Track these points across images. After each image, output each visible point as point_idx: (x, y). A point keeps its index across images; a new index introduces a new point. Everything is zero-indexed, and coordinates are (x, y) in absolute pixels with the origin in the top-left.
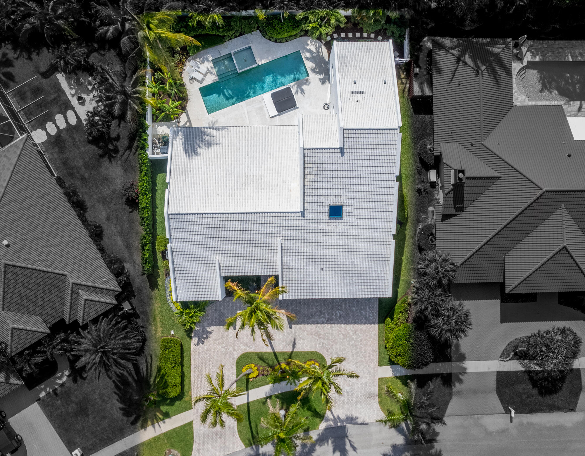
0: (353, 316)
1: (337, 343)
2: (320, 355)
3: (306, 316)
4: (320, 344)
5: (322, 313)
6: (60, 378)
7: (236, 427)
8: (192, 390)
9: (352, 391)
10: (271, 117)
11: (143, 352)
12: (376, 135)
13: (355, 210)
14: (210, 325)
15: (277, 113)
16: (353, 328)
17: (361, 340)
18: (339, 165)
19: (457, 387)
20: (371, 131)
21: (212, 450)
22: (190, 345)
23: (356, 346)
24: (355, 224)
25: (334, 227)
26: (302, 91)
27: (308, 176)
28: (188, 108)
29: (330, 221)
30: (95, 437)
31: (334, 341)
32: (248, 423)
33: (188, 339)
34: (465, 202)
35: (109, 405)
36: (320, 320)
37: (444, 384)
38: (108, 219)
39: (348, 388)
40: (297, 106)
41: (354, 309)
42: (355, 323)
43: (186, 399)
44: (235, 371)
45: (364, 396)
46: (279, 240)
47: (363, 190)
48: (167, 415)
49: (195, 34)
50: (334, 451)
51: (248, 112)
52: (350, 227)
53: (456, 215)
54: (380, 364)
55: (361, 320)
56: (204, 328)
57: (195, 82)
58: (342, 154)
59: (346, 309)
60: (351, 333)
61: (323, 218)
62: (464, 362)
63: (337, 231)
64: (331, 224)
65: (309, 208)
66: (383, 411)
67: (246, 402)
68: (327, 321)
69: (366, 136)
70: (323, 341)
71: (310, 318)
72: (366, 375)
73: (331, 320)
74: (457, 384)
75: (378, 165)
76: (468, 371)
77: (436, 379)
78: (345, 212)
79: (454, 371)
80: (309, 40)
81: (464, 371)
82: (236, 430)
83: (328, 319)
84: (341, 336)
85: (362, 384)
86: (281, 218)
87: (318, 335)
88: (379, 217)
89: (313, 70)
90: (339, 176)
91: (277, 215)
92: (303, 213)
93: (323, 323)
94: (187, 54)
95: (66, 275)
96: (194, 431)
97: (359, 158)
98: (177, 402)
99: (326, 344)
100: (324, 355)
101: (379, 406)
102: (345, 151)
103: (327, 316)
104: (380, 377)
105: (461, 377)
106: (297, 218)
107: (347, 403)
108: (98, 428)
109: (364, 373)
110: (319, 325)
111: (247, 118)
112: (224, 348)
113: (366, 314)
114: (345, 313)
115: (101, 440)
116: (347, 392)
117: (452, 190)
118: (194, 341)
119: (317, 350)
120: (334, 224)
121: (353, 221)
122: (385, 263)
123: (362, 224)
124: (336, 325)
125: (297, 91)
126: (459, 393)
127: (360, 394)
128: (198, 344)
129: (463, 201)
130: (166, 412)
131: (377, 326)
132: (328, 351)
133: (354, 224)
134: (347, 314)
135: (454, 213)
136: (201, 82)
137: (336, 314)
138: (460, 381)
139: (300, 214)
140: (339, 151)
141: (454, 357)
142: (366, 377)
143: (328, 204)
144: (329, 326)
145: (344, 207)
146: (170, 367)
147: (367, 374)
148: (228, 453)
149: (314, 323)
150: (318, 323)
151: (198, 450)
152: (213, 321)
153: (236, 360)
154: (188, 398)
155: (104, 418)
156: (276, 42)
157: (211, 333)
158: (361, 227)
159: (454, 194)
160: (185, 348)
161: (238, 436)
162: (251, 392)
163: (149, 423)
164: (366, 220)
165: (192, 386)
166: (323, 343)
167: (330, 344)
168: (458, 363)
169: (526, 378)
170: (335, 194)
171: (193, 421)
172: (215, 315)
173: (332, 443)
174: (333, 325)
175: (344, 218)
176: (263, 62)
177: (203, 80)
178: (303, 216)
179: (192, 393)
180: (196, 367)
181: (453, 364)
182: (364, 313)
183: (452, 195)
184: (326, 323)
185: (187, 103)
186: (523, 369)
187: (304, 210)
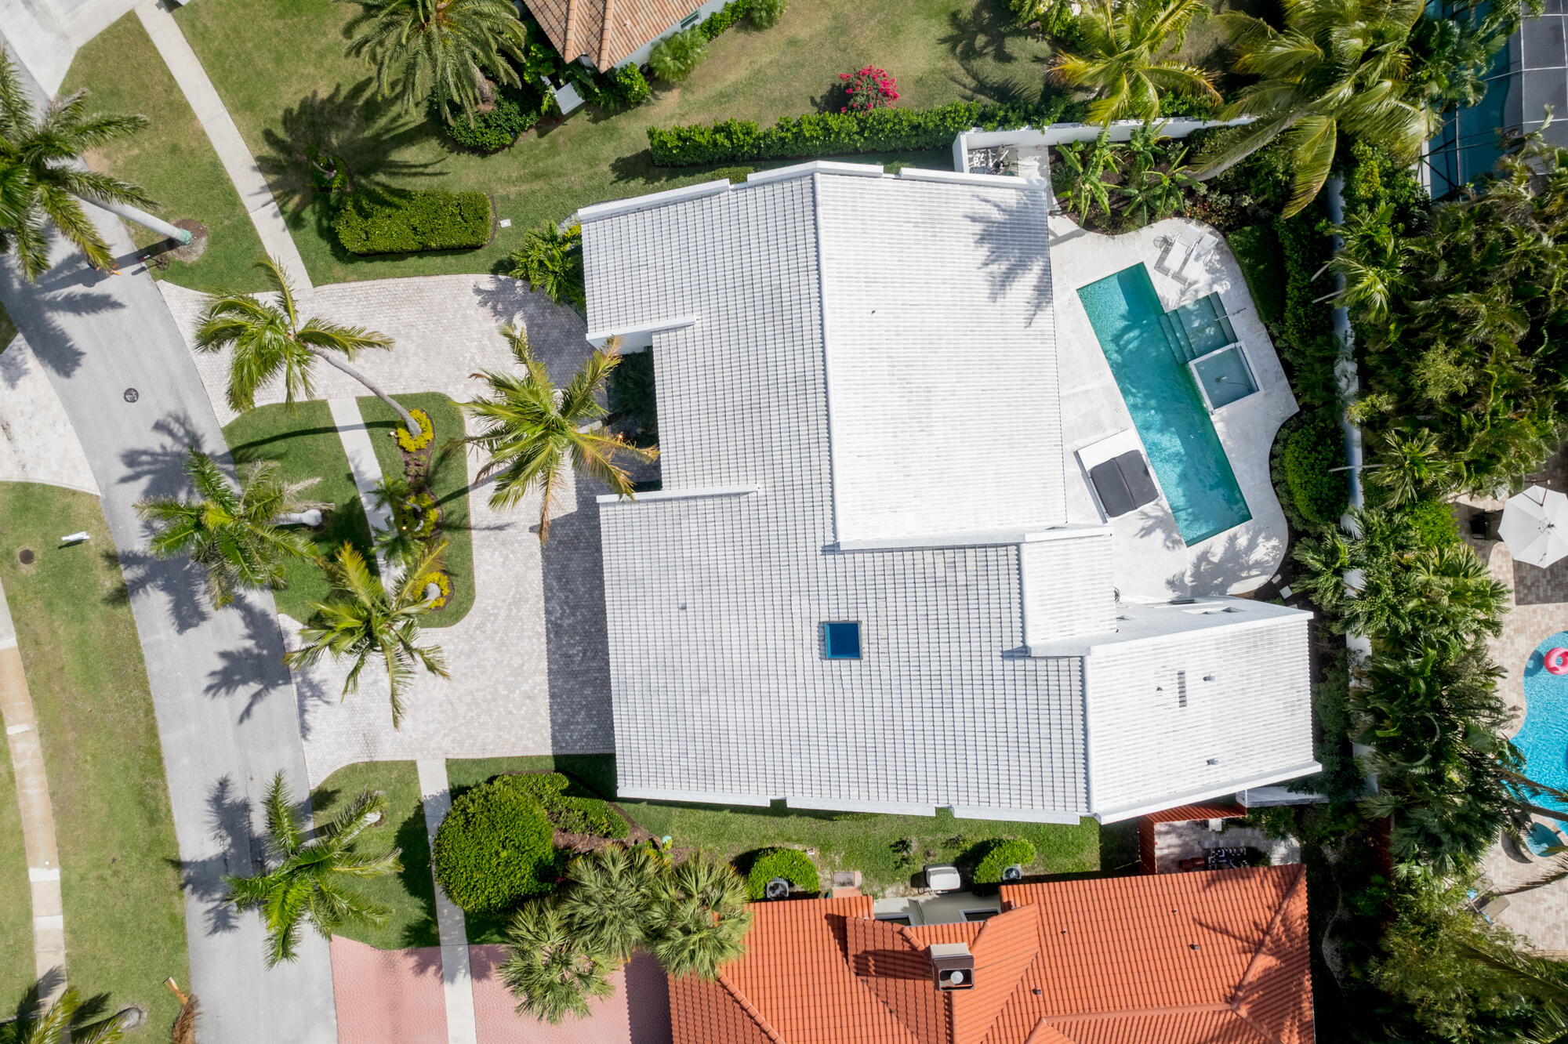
0: (571, 690)
1: (499, 650)
2: (467, 610)
3: (564, 567)
4: (495, 607)
5: (574, 608)
7: (273, 401)
8: (359, 284)
9: (379, 694)
10: (1076, 454)
11: (451, 152)
12: (1068, 749)
13: (848, 695)
14: (531, 320)
15: (1088, 467)
16: (541, 691)
17: (510, 713)
18: (975, 646)
19: (407, 962)
20: (1079, 736)
22: (476, 271)
23: (495, 700)
24: (811, 695)
25: (798, 636)
26: (1147, 531)
27: (939, 559)
28: (1091, 236)
29: (815, 624)
30: (227, 36)
31: (503, 643)
32: (285, 430)
33: (490, 265)
34: (881, 980)
35: (311, 70)
36: (554, 604)
37: (409, 928)
38: (792, 42)
40: (1110, 520)
41: (588, 691)
42: (552, 696)
43: (339, 269)
44: (414, 391)
45: (369, 725)
46: (757, 487)
47: (907, 714)
48: (295, 222)
49: (1287, 243)
50: (224, 655)
51: (1087, 391)
52: (800, 680)
53: (846, 955)
54: (451, 764)
55: (561, 710)
56: (521, 304)
57: (1158, 253)
58: (1008, 655)
59: (587, 671)
60: (525, 687)
61: (824, 607)
62: (469, 976)
63: (789, 645)
64: (806, 629)
65: (850, 565)
66: (335, 776)
67: (338, 423)
68: (555, 624)
69: (1066, 721)
70: (503, 613)
71: (559, 579)
72: (423, 727)
73: (556, 633)
74: (412, 961)
75: (982, 757)
76: (447, 986)
77: (422, 908)
78: (841, 665)
79: (444, 951)
80: (1281, 541)
81: (446, 976)
82: (264, 402)
83: (560, 626)
84: (518, 661)
86: (817, 490)
87: (518, 602)
88: (833, 761)
89: (1203, 557)
90: (944, 648)
91: (826, 478)
92: (833, 549)
93: (548, 612)
94: (1230, 229)
96: (256, 294)
97: (999, 702)
98: (329, 247)
99: (493, 623)
100: (466, 619)
101: (345, 764)
102: (1019, 663)
103: (566, 622)
104: (419, 765)
105: (432, 969)
106: (819, 534)
108: (250, 45)
109: (427, 723)
110: (542, 603)
111: (1071, 392)
112: (473, 359)
113: (577, 723)
114: (576, 667)
115: (219, 54)
116: (375, 682)
117: (914, 948)
118: (486, 282)
119: (477, 599)
120: (807, 637)
121: (819, 691)
122: (707, 777)
123: (812, 713)
124: (544, 647)
125: (1147, 516)
126: (391, 965)
127: (372, 715)
128: (478, 291)
129: (886, 975)
130: (303, 220)
131: (549, 752)
132: (476, 628)
133: (810, 691)
134: (574, 675)
135: (851, 952)
136: (1159, 266)
137: (574, 645)
138: (421, 968)
139: (829, 541)
140: (1018, 644)
141: (481, 951)
142: (416, 729)
143: (862, 618)
144: (541, 628)
145: (855, 663)
146: (415, 222)
147: (424, 732)
149: (548, 588)
150: (547, 600)
152: (540, 326)
153: (442, 391)
154: (341, 274)
155: (279, 59)
156: (1272, 456)
157: (510, 321)
158: (802, 712)
159: (903, 952)
160: (466, 259)
162: (364, 433)
163: (273, 178)
164: (822, 726)
165: (371, 283)
166: (496, 615)
167: (496, 632)
168: (466, 961)
170: (892, 636)
172: (555, 333)
173: (247, 651)
174: (544, 640)
175: (827, 663)
176: (1219, 427)
177: (1166, 272)
178: (826, 550)
179: (353, 284)
180: (420, 290)
181: (463, 949)
182: (579, 718)
183: (898, 948)
184: (548, 621)
185: (1104, 231)
187: (843, 553)
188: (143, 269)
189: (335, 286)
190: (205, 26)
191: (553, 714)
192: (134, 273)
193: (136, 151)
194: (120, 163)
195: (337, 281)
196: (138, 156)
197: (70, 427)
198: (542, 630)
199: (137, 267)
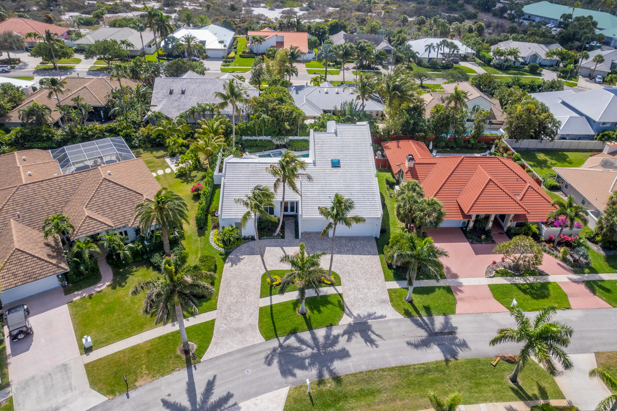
0: (358, 250)
1: (347, 266)
2: (335, 272)
4: (333, 266)
6: (99, 287)
7: (257, 324)
8: (219, 296)
13: (348, 163)
14: (242, 255)
16: (359, 257)
17: (367, 264)
19: (459, 295)
21: (231, 343)
22: (224, 266)
25: (335, 172)
30: (112, 331)
31: (345, 265)
33: (222, 263)
35: (136, 306)
37: (446, 293)
39: (362, 296)
42: (360, 254)
43: (212, 301)
44: (260, 282)
45: (377, 301)
48: (192, 314)
54: (387, 279)
55: (364, 253)
56: (237, 256)
58: (337, 135)
60: (358, 260)
61: (328, 167)
62: (458, 279)
63: (338, 174)
64: (333, 170)
65: (318, 161)
66: (397, 311)
67: (269, 304)
70: (335, 264)
72: (376, 287)
73: (341, 252)
74: (458, 293)
76: (464, 284)
77: (439, 289)
78: (342, 164)
79: (452, 285)
81: (461, 285)
82: (257, 327)
83: (338, 251)
84: (350, 261)
85: (374, 293)
90: (335, 146)
92: (314, 164)
95: (142, 195)
96: (215, 328)
97: (347, 137)
99: (338, 266)
101: (393, 308)
104: (388, 288)
105: (459, 288)
106: (311, 167)
107: (363, 306)
108: (119, 324)
109: (374, 286)
112: (252, 268)
113: (368, 249)
114: (351, 249)
115: (118, 334)
116: (361, 299)
118: (228, 264)
122: (373, 194)
124: (345, 255)
126: (462, 299)
127: (374, 301)
128: (230, 266)
130: (193, 311)
131: (378, 256)
132: (341, 271)
133: (348, 171)
134: (353, 249)
137: (344, 249)
138: (460, 291)
140: (334, 134)
141: (448, 275)
142: (376, 289)
143: (330, 160)
145: (341, 162)
148: (247, 345)
151: (216, 344)
152: (245, 252)
153: (261, 275)
154: (215, 300)
155: (129, 315)
157: (242, 259)
160: (219, 267)
161: (258, 331)
162: (274, 297)
164: (356, 169)
165: (220, 293)
167: (341, 266)
168: (453, 279)
169: (515, 288)
170: (334, 154)
171: (215, 319)
172: (247, 249)
175: (341, 167)
179: (219, 298)
180: (226, 280)
181: (449, 280)
184: (337, 254)
186: (509, 283)
188: (195, 366)
189: (218, 303)
190: (104, 338)
191: (366, 254)
192: (196, 369)
193: (144, 366)
194: (147, 372)
195: (217, 302)
196: (146, 365)
197: (258, 397)
198: (340, 255)
199: (193, 368)
